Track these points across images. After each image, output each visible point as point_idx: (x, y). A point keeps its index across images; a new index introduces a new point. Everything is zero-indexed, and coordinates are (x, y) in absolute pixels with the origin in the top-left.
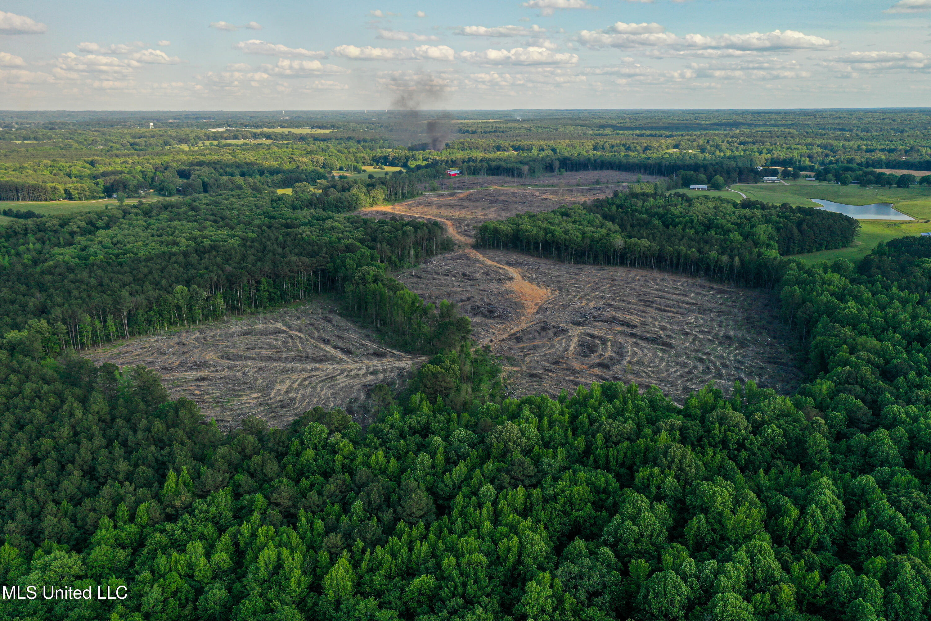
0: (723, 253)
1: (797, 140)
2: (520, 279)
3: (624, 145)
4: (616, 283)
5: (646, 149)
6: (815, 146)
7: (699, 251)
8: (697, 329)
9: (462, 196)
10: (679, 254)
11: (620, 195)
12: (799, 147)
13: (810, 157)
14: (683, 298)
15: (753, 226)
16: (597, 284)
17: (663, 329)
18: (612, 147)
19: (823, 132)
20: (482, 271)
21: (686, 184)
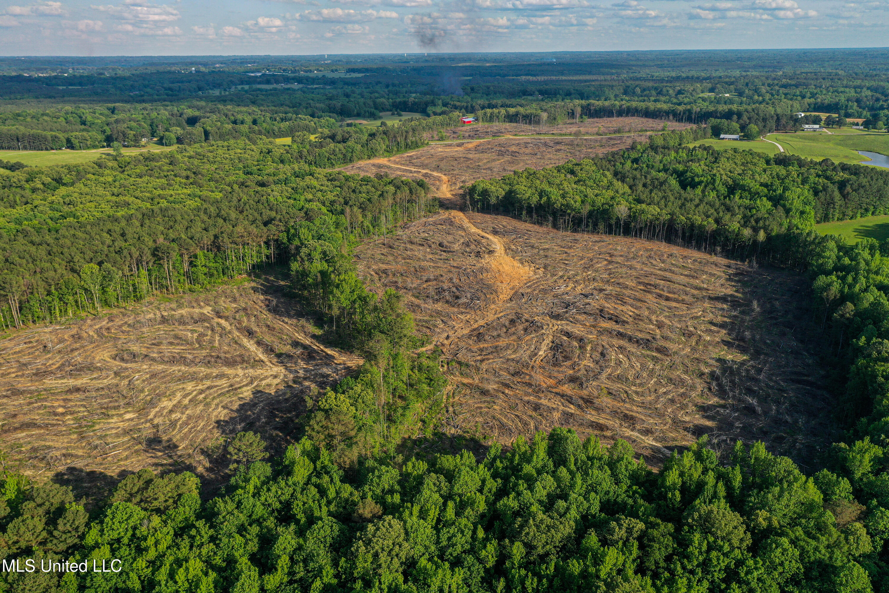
0: (745, 225)
1: (845, 82)
2: (503, 252)
3: (656, 89)
4: (614, 259)
5: (680, 92)
6: (865, 89)
7: (717, 221)
8: (703, 327)
9: (470, 146)
10: (693, 225)
11: (639, 147)
12: (847, 90)
13: (858, 101)
14: (692, 281)
15: (786, 189)
16: (591, 260)
17: (660, 326)
18: (644, 90)
19: (875, 73)
20: (462, 241)
21: (716, 132)
